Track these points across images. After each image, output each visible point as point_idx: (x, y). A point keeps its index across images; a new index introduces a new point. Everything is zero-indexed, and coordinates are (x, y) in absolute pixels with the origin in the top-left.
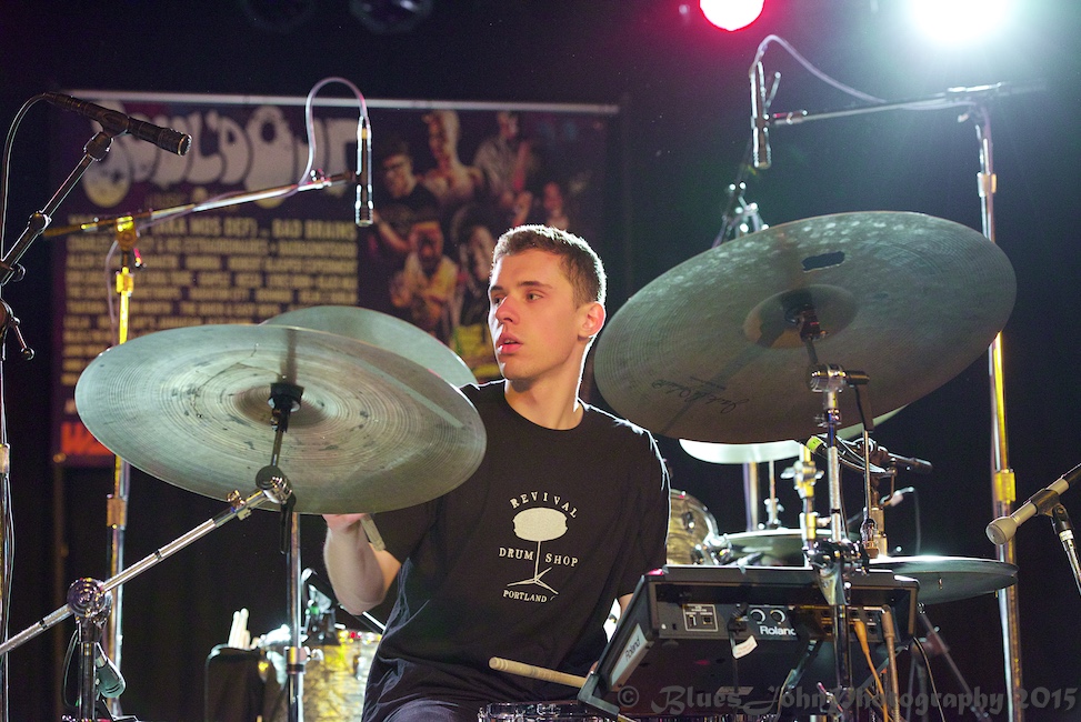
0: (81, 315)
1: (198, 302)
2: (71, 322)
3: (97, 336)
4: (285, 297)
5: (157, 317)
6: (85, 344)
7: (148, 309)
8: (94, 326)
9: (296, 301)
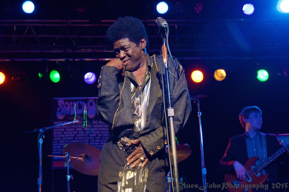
0: (56, 140)
1: (78, 137)
2: (55, 142)
3: (59, 144)
4: (95, 135)
5: (71, 140)
6: (57, 146)
7: (69, 138)
8: (59, 142)
9: (97, 136)
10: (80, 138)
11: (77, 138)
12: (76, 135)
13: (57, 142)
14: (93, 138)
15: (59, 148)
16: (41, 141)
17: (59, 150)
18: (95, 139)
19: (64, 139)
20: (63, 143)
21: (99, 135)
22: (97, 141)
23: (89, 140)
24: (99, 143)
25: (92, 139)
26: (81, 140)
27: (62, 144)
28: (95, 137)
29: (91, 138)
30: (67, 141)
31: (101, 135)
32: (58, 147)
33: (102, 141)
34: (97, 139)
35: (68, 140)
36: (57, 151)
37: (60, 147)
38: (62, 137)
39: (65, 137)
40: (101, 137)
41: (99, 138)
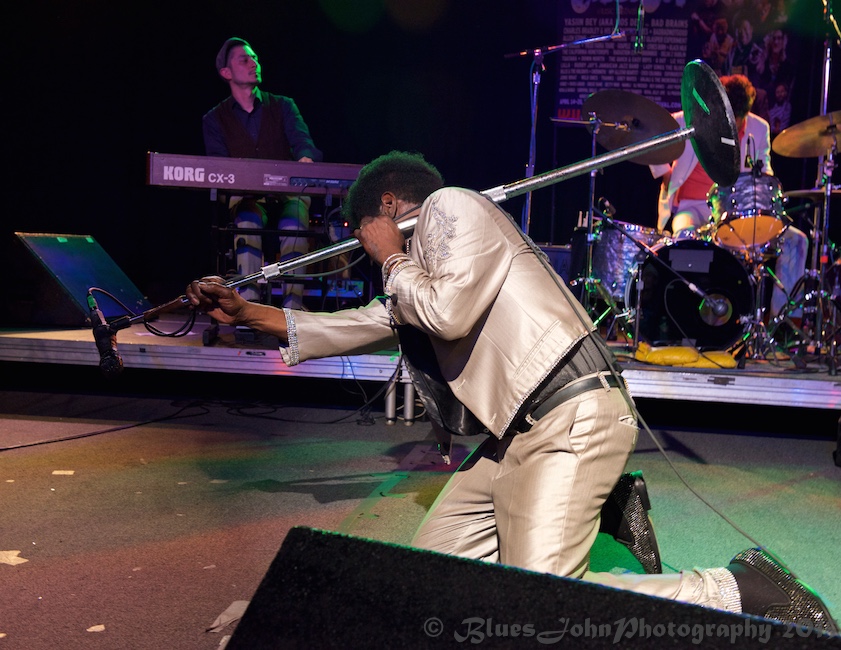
0: (567, 62)
1: (616, 56)
2: (564, 65)
3: (573, 71)
4: (654, 54)
5: (599, 63)
6: (568, 75)
7: (595, 59)
8: (572, 67)
9: (659, 56)
10: (619, 59)
11: (612, 59)
12: (611, 54)
13: (569, 66)
14: (650, 60)
15: (572, 81)
16: (536, 79)
17: (572, 84)
18: (653, 63)
19: (584, 58)
20: (580, 68)
21: (663, 54)
22: (659, 67)
23: (641, 63)
24: (663, 72)
25: (647, 63)
26: (623, 63)
27: (579, 72)
28: (653, 58)
29: (645, 60)
30: (591, 65)
31: (668, 54)
32: (571, 77)
33: (670, 67)
34: (659, 64)
35: (593, 62)
36: (568, 87)
37: (574, 78)
38: (580, 56)
39: (587, 55)
40: (668, 58)
41: (662, 61)
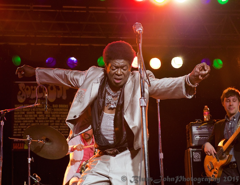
2: (15, 124)
3: (20, 127)
4: (55, 119)
5: (31, 123)
6: (17, 128)
7: (29, 121)
8: (19, 125)
9: (57, 120)
10: (40, 121)
11: (37, 121)
12: (36, 118)
13: (18, 125)
14: (53, 121)
16: (2, 123)
17: (19, 132)
18: (55, 122)
19: (24, 121)
20: (23, 126)
21: (58, 119)
22: (57, 124)
23: (49, 123)
24: (59, 126)
25: (52, 123)
26: (41, 123)
27: (22, 127)
28: (54, 120)
29: (51, 121)
30: (27, 124)
32: (18, 130)
33: (62, 124)
34: (57, 123)
35: (28, 123)
36: (18, 134)
37: (20, 130)
38: (23, 120)
39: (26, 120)
40: (61, 120)
41: (58, 121)
